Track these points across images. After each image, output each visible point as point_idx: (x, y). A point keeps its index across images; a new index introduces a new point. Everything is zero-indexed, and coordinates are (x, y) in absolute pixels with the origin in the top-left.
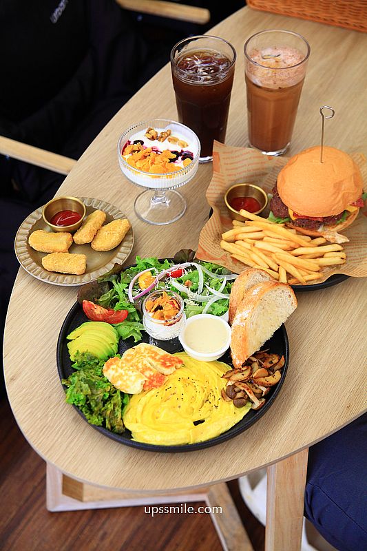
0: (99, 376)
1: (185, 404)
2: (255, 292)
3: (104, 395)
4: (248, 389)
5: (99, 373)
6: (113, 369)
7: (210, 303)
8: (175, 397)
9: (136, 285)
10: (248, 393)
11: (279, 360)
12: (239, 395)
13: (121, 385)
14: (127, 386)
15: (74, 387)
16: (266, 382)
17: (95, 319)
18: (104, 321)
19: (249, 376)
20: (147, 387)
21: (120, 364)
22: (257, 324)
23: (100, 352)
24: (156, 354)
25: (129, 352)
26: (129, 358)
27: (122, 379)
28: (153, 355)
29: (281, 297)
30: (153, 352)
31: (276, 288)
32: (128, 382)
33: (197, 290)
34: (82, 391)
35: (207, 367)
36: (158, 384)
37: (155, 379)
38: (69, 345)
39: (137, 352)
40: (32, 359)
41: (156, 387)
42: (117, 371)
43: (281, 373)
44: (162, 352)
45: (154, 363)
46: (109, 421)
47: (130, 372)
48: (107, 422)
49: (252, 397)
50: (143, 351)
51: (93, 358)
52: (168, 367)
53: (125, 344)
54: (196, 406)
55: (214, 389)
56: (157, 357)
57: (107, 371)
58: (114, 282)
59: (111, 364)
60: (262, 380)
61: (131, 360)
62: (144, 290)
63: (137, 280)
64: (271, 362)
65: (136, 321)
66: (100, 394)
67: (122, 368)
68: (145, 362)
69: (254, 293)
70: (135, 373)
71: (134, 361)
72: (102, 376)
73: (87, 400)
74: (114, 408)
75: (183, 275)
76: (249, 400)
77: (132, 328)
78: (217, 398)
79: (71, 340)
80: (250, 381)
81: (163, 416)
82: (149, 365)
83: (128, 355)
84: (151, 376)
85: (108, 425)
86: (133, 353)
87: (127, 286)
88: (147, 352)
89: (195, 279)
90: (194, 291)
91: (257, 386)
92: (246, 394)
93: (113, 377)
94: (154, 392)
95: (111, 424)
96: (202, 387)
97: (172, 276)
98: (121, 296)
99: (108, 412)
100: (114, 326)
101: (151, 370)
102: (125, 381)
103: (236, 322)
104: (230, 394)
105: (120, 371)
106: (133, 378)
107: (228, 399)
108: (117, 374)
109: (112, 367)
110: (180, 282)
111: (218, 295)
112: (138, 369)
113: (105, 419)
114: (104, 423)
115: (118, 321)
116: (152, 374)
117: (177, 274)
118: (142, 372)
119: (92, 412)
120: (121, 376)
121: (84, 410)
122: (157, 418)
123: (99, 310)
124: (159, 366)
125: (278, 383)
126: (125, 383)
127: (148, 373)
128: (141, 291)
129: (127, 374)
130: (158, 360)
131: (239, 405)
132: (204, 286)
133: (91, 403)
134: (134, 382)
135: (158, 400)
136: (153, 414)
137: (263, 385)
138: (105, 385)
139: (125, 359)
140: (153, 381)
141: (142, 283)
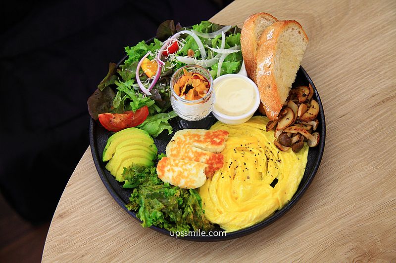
0: (158, 184)
1: (252, 172)
2: (269, 36)
3: (179, 202)
4: (302, 130)
5: (156, 181)
6: (169, 171)
7: (220, 63)
8: (239, 170)
9: (144, 77)
11: (309, 89)
12: (295, 139)
13: (186, 183)
14: (193, 181)
15: (145, 208)
16: (311, 116)
17: (119, 129)
18: (128, 127)
19: (294, 117)
20: (210, 173)
21: (172, 163)
22: (280, 69)
23: (144, 160)
24: (199, 136)
25: (170, 147)
26: (174, 152)
27: (183, 177)
28: (196, 139)
29: (293, 35)
30: (194, 135)
31: (286, 27)
32: (190, 177)
33: (200, 56)
34: (153, 208)
35: (249, 127)
36: (219, 165)
37: (213, 161)
38: (109, 167)
39: (179, 143)
40: (90, 202)
41: (218, 169)
42: (173, 171)
43: (316, 100)
44: (202, 132)
45: (203, 146)
46: (196, 224)
47: (189, 166)
49: (307, 135)
50: (184, 140)
51: (141, 169)
52: (220, 143)
53: (162, 140)
54: (261, 169)
55: (268, 145)
56: (202, 138)
57: (163, 175)
58: (117, 83)
59: (163, 167)
60: (307, 115)
61: (179, 152)
62: (155, 78)
63: (141, 69)
64: (304, 95)
65: (158, 113)
66: (173, 202)
67: (177, 165)
68: (194, 149)
69: (268, 38)
70: (193, 165)
71: (182, 153)
72: (161, 182)
73: (164, 214)
74: (195, 210)
75: (180, 47)
76: (306, 140)
77: (159, 121)
78: (275, 154)
79: (108, 162)
80: (297, 121)
81: (240, 191)
82: (199, 150)
83: (172, 150)
84: (208, 160)
86: (175, 146)
87: (133, 80)
88: (188, 138)
89: (195, 47)
90: (199, 58)
91: (305, 123)
92: (301, 135)
93: (173, 179)
94: (217, 174)
95: (198, 227)
96: (257, 149)
97: (171, 52)
98: (131, 94)
99: (191, 217)
100: (139, 128)
101: (205, 154)
102: (187, 177)
103: (260, 72)
104: (286, 142)
105: (176, 169)
106: (194, 171)
107: (286, 149)
108: (176, 174)
109: (166, 169)
110: (181, 55)
111: (223, 52)
112: (190, 159)
113: (190, 225)
115: (141, 121)
116: (208, 158)
117: (174, 49)
118: (197, 160)
119: (173, 224)
120: (180, 174)
121: (165, 226)
122: (236, 199)
123: (118, 119)
124: (210, 147)
125: (320, 110)
126: (188, 180)
127: (203, 159)
128: (151, 81)
129: (186, 170)
130: (205, 141)
131: (297, 149)
132: (206, 49)
133: (171, 216)
134: (197, 174)
135: (227, 179)
136: (232, 197)
137: (311, 119)
138: (172, 190)
139: (172, 155)
140: (212, 164)
141: (147, 71)
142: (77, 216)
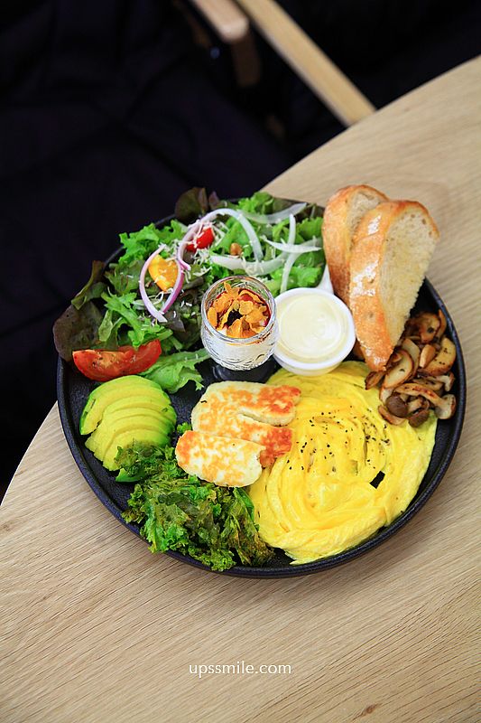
0: (178, 478)
1: (340, 460)
2: (373, 227)
3: (215, 510)
4: (426, 391)
5: (175, 472)
6: (196, 455)
7: (287, 269)
8: (319, 455)
9: (153, 289)
10: (429, 397)
11: (440, 320)
12: (414, 405)
13: (227, 477)
14: (239, 475)
15: (155, 520)
16: (442, 366)
17: (109, 377)
18: (124, 373)
19: (413, 367)
20: (268, 460)
21: (203, 441)
22: (391, 286)
23: (152, 434)
24: (249, 396)
25: (198, 412)
26: (207, 422)
27: (222, 467)
28: (245, 399)
29: (413, 226)
30: (242, 394)
31: (402, 213)
32: (234, 467)
33: (252, 255)
34: (169, 519)
35: (335, 381)
36: (284, 447)
37: (273, 441)
38: (91, 444)
39: (214, 407)
40: (57, 504)
41: (282, 453)
42: (205, 456)
43: (451, 339)
44: (256, 388)
45: (257, 412)
46: (243, 550)
47: (231, 449)
48: (240, 554)
49: (435, 400)
50: (223, 400)
51: (149, 451)
52: (286, 410)
53: (185, 399)
54: (357, 454)
55: (367, 414)
56: (255, 400)
57: (187, 462)
58: (105, 297)
59: (187, 447)
60: (435, 365)
61: (214, 422)
62: (173, 292)
63: (148, 275)
64: (431, 330)
65: (177, 352)
66: (204, 510)
67: (211, 446)
68: (242, 418)
69: (370, 232)
70: (239, 447)
71: (220, 424)
72: (182, 475)
73: (189, 530)
74: (242, 524)
75: (217, 238)
76: (433, 407)
77: (179, 366)
78: (380, 430)
79: (90, 435)
80: (418, 375)
81: (321, 493)
82: (250, 421)
83: (202, 418)
84: (264, 439)
85: (244, 559)
86: (207, 410)
87: (135, 295)
88: (230, 398)
89: (242, 239)
90: (250, 258)
91: (431, 378)
92: (424, 399)
93: (204, 469)
94: (281, 463)
95: (248, 554)
96: (349, 419)
97: (200, 247)
98: (131, 317)
99: (236, 536)
100: (143, 376)
101: (260, 428)
102: (229, 468)
103: (356, 289)
104: (397, 410)
105: (210, 452)
106: (240, 457)
107: (398, 421)
108: (209, 461)
109: (192, 452)
110: (219, 252)
111: (292, 249)
112: (234, 435)
113: (234, 550)
114: (236, 558)
115: (148, 365)
116: (265, 435)
117: (207, 240)
118: (246, 438)
119: (204, 547)
120: (217, 462)
121: (191, 551)
122: (313, 506)
123: (107, 360)
124: (269, 415)
125: (456, 357)
126: (231, 472)
127: (257, 436)
128: (166, 296)
129: (227, 454)
130: (260, 405)
131: (417, 423)
132: (262, 243)
133: (201, 535)
134: (245, 462)
135: (297, 472)
136: (305, 502)
137: (441, 373)
138: (202, 490)
139: (202, 427)
140: (271, 445)
141: (160, 279)
142: (34, 528)
